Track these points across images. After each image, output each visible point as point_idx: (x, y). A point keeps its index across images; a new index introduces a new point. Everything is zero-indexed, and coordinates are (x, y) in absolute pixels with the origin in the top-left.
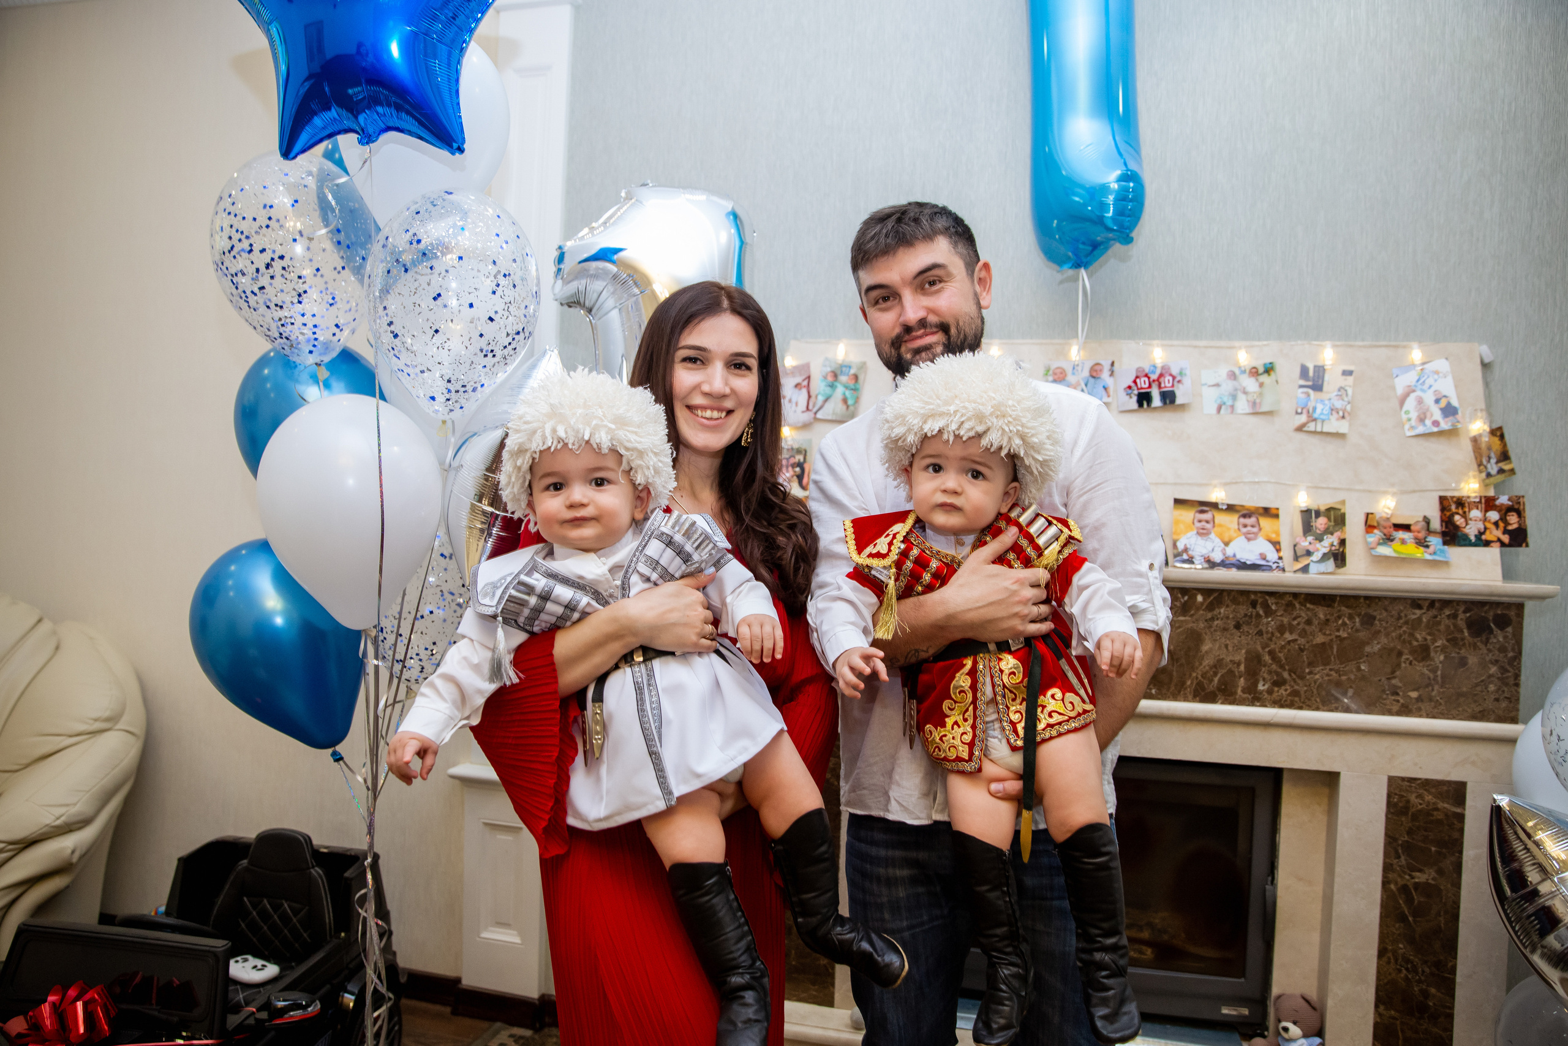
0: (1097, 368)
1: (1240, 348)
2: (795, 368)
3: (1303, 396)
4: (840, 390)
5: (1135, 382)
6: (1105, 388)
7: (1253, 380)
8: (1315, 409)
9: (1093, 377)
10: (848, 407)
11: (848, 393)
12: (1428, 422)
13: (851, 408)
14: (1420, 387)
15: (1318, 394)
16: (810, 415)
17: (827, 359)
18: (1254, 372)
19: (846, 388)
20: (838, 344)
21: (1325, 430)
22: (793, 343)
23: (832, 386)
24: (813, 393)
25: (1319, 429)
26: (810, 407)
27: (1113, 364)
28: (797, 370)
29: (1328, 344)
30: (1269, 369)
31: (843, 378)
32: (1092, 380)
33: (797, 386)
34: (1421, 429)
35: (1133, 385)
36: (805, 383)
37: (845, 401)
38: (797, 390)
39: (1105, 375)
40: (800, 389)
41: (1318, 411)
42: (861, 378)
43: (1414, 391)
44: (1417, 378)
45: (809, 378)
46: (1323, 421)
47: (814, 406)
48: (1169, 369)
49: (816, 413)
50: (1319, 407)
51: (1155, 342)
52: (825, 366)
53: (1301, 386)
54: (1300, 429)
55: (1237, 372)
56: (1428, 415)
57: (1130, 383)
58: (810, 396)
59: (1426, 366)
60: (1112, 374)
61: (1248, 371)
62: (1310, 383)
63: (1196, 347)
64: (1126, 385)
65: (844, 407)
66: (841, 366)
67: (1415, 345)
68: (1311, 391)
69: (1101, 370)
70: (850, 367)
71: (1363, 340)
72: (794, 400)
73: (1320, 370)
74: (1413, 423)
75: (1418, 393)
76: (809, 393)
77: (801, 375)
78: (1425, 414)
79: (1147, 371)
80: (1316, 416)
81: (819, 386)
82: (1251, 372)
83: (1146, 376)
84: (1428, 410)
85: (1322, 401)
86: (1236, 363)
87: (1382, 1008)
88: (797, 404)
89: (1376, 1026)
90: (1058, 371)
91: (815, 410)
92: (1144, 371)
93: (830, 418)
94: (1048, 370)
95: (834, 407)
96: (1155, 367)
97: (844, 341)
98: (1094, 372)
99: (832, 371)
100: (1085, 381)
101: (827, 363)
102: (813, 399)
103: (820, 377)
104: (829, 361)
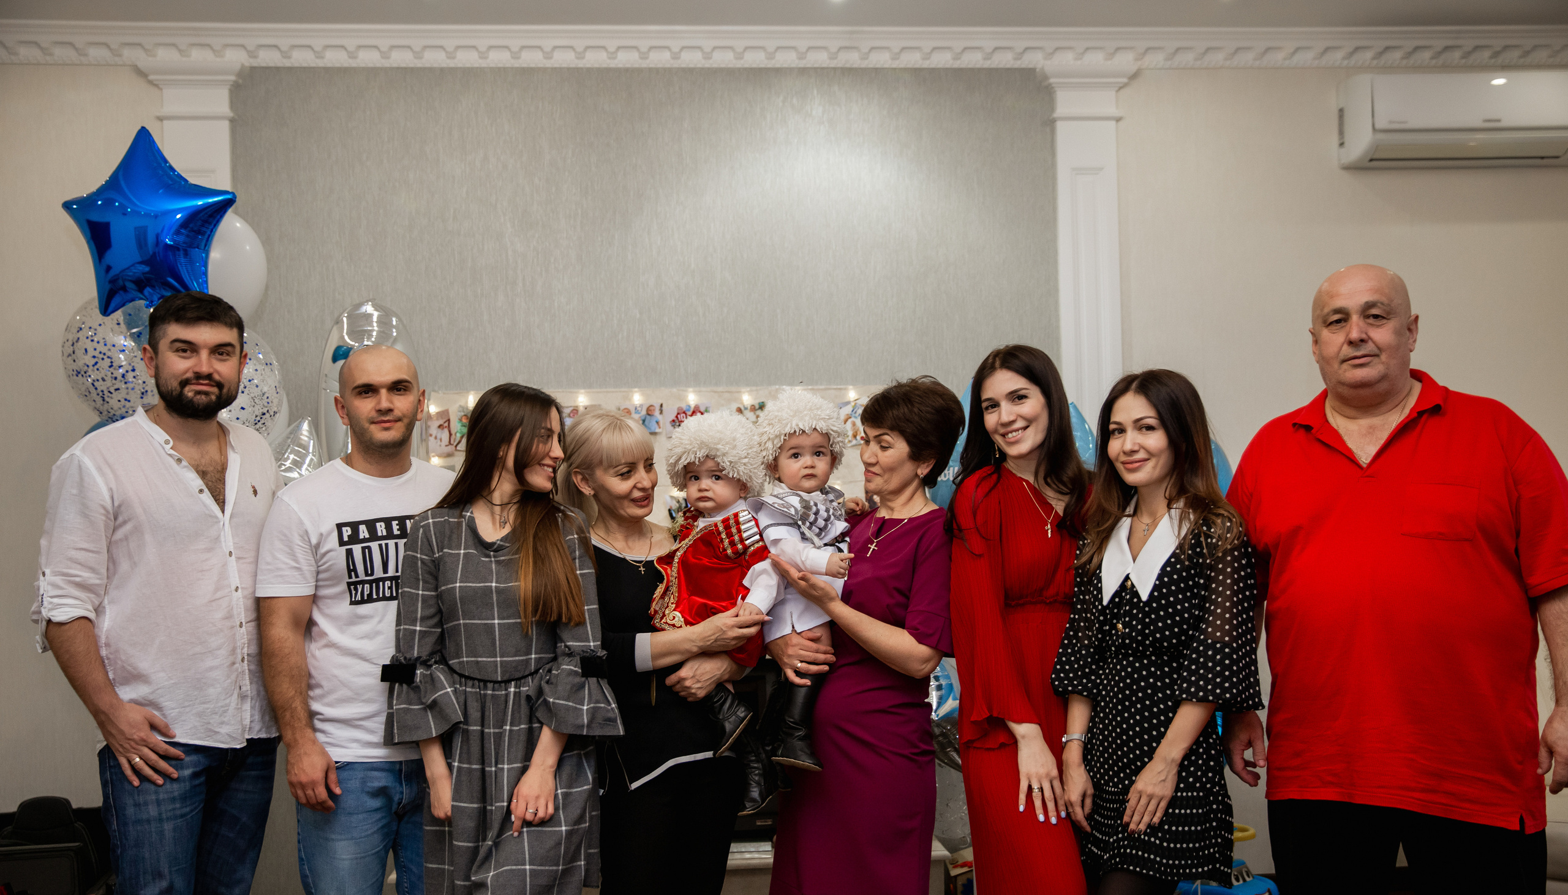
0: (652, 408)
1: (744, 393)
2: (437, 413)
5: (677, 417)
6: (657, 423)
7: (752, 413)
9: (649, 415)
12: (858, 438)
14: (854, 415)
16: (452, 448)
17: (460, 406)
18: (753, 409)
20: (467, 396)
22: (432, 393)
24: (453, 432)
26: (452, 442)
27: (661, 405)
28: (439, 414)
30: (762, 407)
32: (648, 417)
33: (440, 426)
34: (854, 442)
35: (675, 419)
36: (446, 424)
38: (440, 430)
39: (657, 413)
40: (443, 429)
43: (850, 418)
44: (852, 409)
45: (449, 420)
47: (454, 441)
48: (698, 407)
49: (456, 446)
51: (691, 389)
52: (460, 411)
55: (743, 409)
56: (858, 433)
57: (673, 417)
58: (450, 435)
59: (857, 402)
60: (661, 412)
61: (749, 408)
63: (715, 392)
64: (671, 419)
66: (471, 411)
67: (851, 387)
69: (654, 410)
71: (821, 384)
72: (439, 437)
74: (850, 438)
75: (853, 419)
76: (450, 432)
77: (442, 418)
78: (856, 432)
79: (685, 409)
81: (454, 426)
82: (751, 408)
83: (684, 413)
84: (858, 430)
86: (742, 403)
88: (441, 440)
90: (626, 410)
91: (455, 444)
92: (682, 409)
96: (689, 406)
97: (472, 392)
98: (649, 412)
99: (465, 415)
100: (643, 418)
101: (461, 409)
102: (453, 437)
103: (457, 420)
104: (463, 408)
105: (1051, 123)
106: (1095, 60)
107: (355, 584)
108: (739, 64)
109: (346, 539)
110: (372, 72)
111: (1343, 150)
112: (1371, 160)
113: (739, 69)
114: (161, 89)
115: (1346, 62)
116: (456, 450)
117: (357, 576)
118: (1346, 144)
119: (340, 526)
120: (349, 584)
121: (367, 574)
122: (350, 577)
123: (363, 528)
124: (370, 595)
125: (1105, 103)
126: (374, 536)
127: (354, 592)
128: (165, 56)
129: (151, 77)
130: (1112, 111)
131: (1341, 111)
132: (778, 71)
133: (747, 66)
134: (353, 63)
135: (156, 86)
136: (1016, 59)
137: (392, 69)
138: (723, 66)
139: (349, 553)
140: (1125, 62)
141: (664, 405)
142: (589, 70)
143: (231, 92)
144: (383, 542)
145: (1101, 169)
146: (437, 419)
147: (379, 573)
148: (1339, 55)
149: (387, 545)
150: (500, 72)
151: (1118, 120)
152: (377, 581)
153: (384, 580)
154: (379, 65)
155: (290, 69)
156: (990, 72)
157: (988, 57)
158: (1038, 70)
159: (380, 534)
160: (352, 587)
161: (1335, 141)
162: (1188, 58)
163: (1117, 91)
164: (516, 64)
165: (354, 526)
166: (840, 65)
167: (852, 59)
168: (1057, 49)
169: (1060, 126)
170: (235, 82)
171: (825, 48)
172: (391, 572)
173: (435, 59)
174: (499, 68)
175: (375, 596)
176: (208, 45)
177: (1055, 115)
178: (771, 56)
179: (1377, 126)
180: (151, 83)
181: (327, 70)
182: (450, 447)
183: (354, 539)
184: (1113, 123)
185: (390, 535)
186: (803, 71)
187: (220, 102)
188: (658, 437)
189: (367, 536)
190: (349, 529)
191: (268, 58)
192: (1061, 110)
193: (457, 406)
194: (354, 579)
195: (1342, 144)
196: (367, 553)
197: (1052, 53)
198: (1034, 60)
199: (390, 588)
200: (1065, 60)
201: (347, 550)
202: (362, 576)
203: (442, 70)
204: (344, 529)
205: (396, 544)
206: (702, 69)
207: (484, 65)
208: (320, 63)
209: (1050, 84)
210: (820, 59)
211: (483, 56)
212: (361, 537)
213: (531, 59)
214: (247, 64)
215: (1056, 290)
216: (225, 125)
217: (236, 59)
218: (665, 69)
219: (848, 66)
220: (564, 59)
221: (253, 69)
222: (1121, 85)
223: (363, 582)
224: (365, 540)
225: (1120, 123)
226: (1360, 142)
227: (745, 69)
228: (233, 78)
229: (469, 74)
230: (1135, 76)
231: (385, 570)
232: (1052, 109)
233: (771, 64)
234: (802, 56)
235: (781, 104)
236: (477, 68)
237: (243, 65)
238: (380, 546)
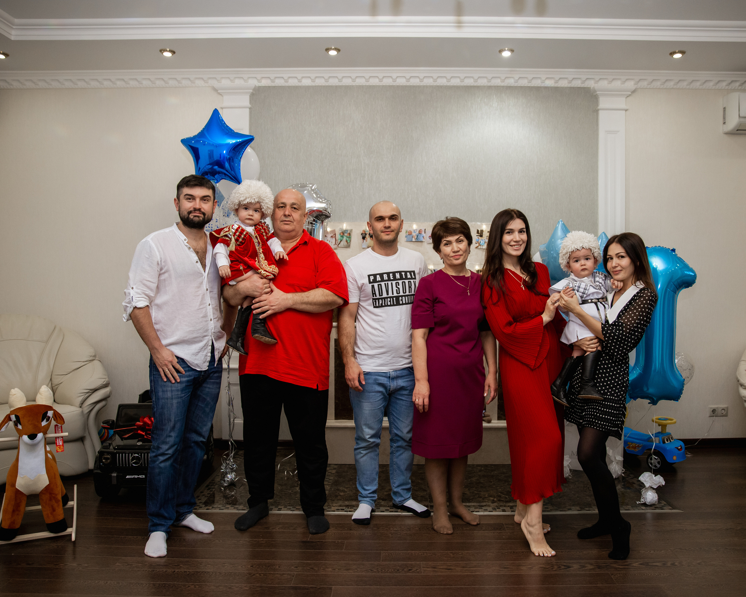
0: (421, 231)
2: (331, 231)
3: (477, 238)
4: (345, 238)
6: (423, 237)
8: (480, 242)
9: (420, 233)
10: (348, 243)
11: (347, 239)
13: (349, 243)
15: (481, 238)
16: (337, 245)
17: (340, 228)
19: (347, 237)
20: (343, 224)
21: (483, 248)
22: (329, 223)
23: (342, 237)
24: (337, 239)
25: (481, 248)
27: (425, 230)
28: (331, 232)
29: (484, 224)
31: (346, 234)
32: (419, 235)
33: (332, 237)
36: (334, 236)
37: (347, 241)
38: (331, 238)
39: (423, 233)
41: (481, 243)
42: (351, 234)
45: (335, 234)
46: (483, 245)
49: (338, 245)
50: (482, 241)
53: (477, 236)
54: (477, 247)
58: (336, 240)
60: (425, 233)
62: (479, 235)
64: (429, 236)
65: (347, 243)
66: (345, 231)
68: (479, 237)
69: (422, 232)
70: (348, 231)
73: (482, 231)
80: (481, 244)
81: (338, 237)
85: (482, 240)
87: (499, 400)
88: (332, 242)
89: (498, 405)
90: (410, 232)
91: (338, 244)
93: (342, 246)
94: (407, 231)
95: (344, 243)
97: (345, 223)
98: (420, 232)
99: (342, 232)
100: (417, 235)
101: (340, 230)
102: (337, 241)
103: (339, 234)
104: (341, 229)
105: (597, 111)
106: (617, 84)
107: (375, 299)
108: (462, 84)
109: (371, 281)
110: (307, 88)
111: (725, 126)
112: (737, 130)
113: (462, 86)
114: (223, 96)
115: (727, 87)
116: (338, 247)
117: (376, 296)
118: (726, 123)
119: (369, 276)
120: (373, 299)
121: (380, 296)
122: (373, 296)
123: (378, 276)
124: (382, 304)
125: (621, 103)
126: (383, 280)
127: (374, 303)
128: (226, 83)
129: (219, 91)
130: (624, 106)
131: (724, 108)
132: (478, 87)
133: (465, 85)
134: (300, 84)
135: (221, 95)
136: (582, 83)
137: (315, 86)
138: (455, 85)
139: (373, 286)
140: (630, 85)
141: (426, 230)
142: (398, 87)
143: (250, 96)
144: (386, 282)
145: (618, 131)
146: (330, 234)
147: (385, 295)
148: (724, 84)
149: (388, 283)
150: (361, 87)
151: (626, 110)
152: (385, 298)
153: (387, 298)
154: (310, 85)
155: (274, 87)
156: (571, 88)
157: (570, 82)
158: (591, 88)
159: (385, 279)
160: (374, 301)
161: (721, 121)
162: (657, 84)
163: (626, 98)
164: (367, 84)
165: (375, 276)
166: (505, 85)
167: (511, 82)
168: (600, 79)
169: (601, 112)
170: (252, 92)
171: (499, 77)
172: (390, 294)
173: (333, 82)
174: (360, 86)
175: (383, 305)
176: (242, 78)
177: (599, 108)
178: (476, 81)
179: (741, 115)
180: (219, 94)
181: (289, 87)
182: (335, 245)
183: (375, 281)
184: (624, 111)
185: (389, 279)
186: (490, 87)
187: (245, 101)
188: (423, 243)
189: (380, 280)
190: (373, 277)
191: (265, 83)
192: (602, 105)
193: (339, 228)
194: (375, 297)
195: (724, 123)
196: (380, 286)
197: (598, 81)
198: (591, 84)
199: (390, 301)
200: (604, 84)
201: (372, 285)
202: (378, 297)
203: (336, 86)
204: (371, 277)
205: (392, 283)
206: (446, 86)
207: (354, 85)
208: (287, 84)
209: (597, 94)
210: (497, 82)
211: (354, 81)
212: (378, 280)
213: (374, 82)
214: (257, 85)
215: (597, 184)
216: (248, 110)
217: (253, 83)
218: (430, 86)
219: (509, 85)
220: (388, 82)
221: (259, 87)
222: (628, 95)
223: (378, 299)
224: (379, 281)
225: (627, 112)
226: (733, 122)
227: (465, 86)
228: (251, 91)
229: (348, 88)
230: (634, 92)
231: (388, 294)
232: (598, 105)
233: (476, 84)
234: (489, 81)
235: (479, 101)
236: (351, 86)
237: (255, 86)
238: (385, 284)
